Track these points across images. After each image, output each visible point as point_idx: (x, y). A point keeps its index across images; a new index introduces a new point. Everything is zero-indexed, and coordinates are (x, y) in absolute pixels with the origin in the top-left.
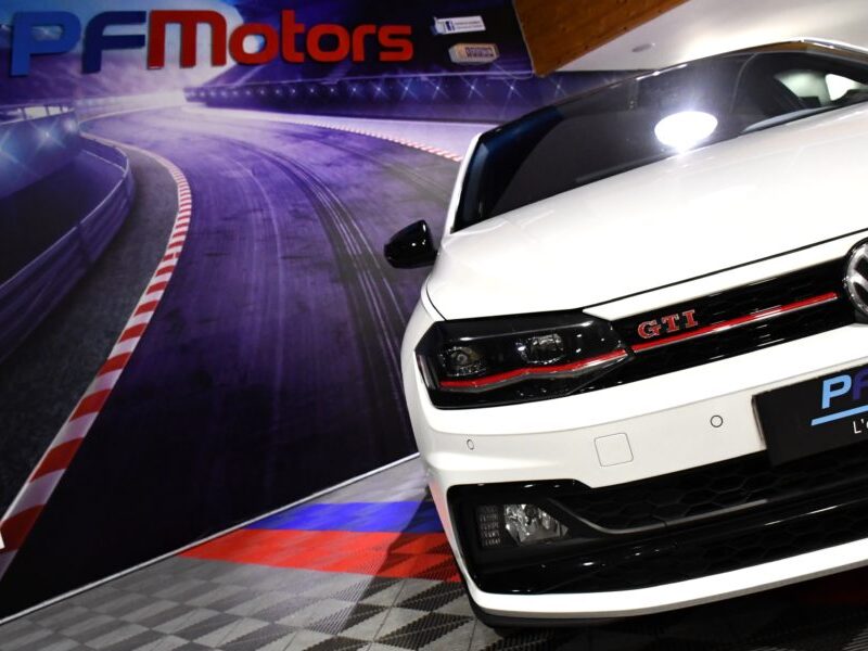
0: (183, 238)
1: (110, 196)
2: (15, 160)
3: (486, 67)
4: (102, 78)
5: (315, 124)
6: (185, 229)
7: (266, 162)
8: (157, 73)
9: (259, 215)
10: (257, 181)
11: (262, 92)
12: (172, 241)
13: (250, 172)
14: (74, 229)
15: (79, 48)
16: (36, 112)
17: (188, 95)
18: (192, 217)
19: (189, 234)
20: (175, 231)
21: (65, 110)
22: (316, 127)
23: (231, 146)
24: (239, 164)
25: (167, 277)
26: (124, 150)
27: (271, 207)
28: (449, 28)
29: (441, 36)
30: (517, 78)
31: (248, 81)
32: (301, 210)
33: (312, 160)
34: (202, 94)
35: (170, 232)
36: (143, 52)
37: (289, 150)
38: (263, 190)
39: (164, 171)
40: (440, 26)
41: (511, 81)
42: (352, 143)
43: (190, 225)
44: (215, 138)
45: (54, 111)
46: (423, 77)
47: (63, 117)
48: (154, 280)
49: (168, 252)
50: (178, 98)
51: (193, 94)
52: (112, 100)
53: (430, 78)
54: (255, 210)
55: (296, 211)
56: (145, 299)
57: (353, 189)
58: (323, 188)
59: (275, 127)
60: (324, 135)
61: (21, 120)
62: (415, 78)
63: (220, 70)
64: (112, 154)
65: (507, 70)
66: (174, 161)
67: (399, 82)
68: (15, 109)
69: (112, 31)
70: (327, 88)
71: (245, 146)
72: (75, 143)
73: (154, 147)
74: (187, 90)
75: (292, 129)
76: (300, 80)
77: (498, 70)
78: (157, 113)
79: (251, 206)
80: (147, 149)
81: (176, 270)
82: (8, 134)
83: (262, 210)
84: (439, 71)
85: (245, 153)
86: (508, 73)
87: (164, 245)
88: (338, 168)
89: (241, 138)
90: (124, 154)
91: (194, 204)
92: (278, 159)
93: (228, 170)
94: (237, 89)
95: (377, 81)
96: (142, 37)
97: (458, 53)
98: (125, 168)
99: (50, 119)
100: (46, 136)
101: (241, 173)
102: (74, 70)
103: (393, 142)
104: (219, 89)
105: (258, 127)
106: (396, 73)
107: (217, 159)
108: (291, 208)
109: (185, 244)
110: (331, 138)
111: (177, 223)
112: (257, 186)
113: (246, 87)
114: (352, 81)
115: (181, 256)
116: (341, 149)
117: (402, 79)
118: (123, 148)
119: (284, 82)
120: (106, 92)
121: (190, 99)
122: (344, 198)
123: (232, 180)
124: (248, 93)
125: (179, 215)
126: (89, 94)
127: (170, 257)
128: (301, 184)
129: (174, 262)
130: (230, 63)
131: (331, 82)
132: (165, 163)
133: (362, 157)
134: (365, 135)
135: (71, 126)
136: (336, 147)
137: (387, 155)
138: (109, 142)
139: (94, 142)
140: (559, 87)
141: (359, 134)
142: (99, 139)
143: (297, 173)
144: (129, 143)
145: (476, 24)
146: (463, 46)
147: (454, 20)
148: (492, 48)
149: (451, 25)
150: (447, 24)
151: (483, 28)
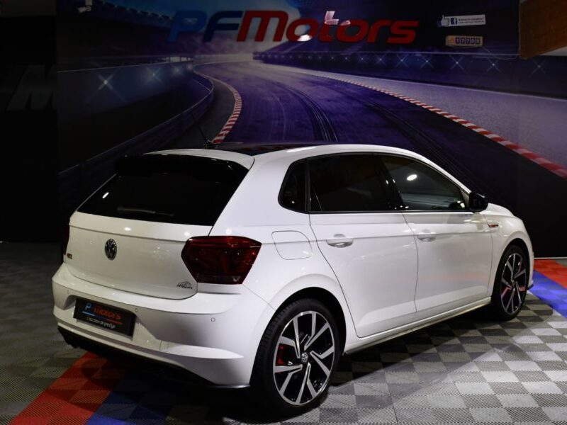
0: (231, 127)
1: (199, 102)
2: (159, 80)
3: (476, 49)
4: (212, 45)
5: (328, 77)
6: (233, 123)
7: (289, 94)
8: (242, 43)
9: (277, 122)
10: (280, 103)
11: (300, 57)
12: (225, 128)
13: (278, 99)
14: (179, 115)
15: (204, 29)
16: (175, 59)
17: (255, 56)
18: (239, 118)
19: (234, 126)
20: (228, 123)
21: (189, 59)
22: (328, 79)
23: (272, 85)
24: (274, 94)
26: (214, 81)
27: (285, 119)
28: (452, 23)
29: (444, 27)
30: (500, 58)
31: (294, 50)
32: (303, 122)
33: (319, 97)
34: (263, 56)
35: (225, 123)
36: (236, 33)
37: (306, 90)
38: (283, 110)
39: (231, 93)
40: (445, 22)
41: (494, 60)
42: (348, 90)
43: (237, 122)
44: (263, 80)
45: (184, 59)
46: (418, 54)
47: (187, 62)
49: (221, 133)
50: (251, 56)
51: (258, 55)
52: (214, 56)
53: (423, 54)
54: (275, 119)
55: (299, 123)
57: (340, 116)
58: (321, 113)
59: (301, 76)
60: (332, 83)
61: (168, 62)
62: (410, 54)
63: (277, 44)
64: (206, 82)
65: (493, 52)
66: (236, 88)
67: (397, 56)
68: (166, 57)
69: (223, 21)
70: (343, 57)
71: (279, 85)
72: (190, 75)
73: (229, 81)
74: (255, 53)
75: (312, 79)
76: (327, 52)
77: (487, 52)
78: (236, 64)
79: (273, 116)
80: (226, 82)
82: (160, 69)
83: (279, 120)
84: (432, 51)
85: (279, 89)
86: (491, 54)
87: (221, 128)
88: (334, 103)
89: (279, 81)
90: (212, 83)
91: (242, 112)
92: (298, 94)
93: (266, 96)
94: (284, 54)
95: (381, 55)
96: (238, 25)
97: (451, 40)
98: (211, 89)
99: (180, 63)
100: (177, 71)
101: (273, 99)
102: (198, 40)
103: (379, 92)
104: (275, 54)
106: (398, 50)
107: (261, 91)
108: (297, 121)
109: (231, 130)
110: (336, 86)
111: (230, 120)
112: (280, 107)
113: (290, 54)
114: (362, 55)
115: (227, 136)
116: (340, 92)
117: (400, 55)
118: (212, 80)
119: (315, 52)
120: (211, 52)
121: (255, 58)
122: (332, 120)
123: (265, 102)
124: (291, 57)
125: (232, 116)
126: (203, 52)
127: (222, 135)
128: (308, 109)
129: (223, 138)
130: (285, 39)
131: (347, 54)
132: (232, 89)
133: (353, 99)
134: (360, 86)
135: (190, 67)
136: (338, 91)
137: (372, 99)
138: (206, 76)
139: (199, 76)
140: (539, 66)
141: (356, 85)
142: (202, 75)
143: (308, 102)
144: (216, 78)
145: (479, 20)
146: (454, 37)
147: (458, 17)
148: (481, 38)
149: (455, 20)
150: (452, 20)
151: (484, 23)
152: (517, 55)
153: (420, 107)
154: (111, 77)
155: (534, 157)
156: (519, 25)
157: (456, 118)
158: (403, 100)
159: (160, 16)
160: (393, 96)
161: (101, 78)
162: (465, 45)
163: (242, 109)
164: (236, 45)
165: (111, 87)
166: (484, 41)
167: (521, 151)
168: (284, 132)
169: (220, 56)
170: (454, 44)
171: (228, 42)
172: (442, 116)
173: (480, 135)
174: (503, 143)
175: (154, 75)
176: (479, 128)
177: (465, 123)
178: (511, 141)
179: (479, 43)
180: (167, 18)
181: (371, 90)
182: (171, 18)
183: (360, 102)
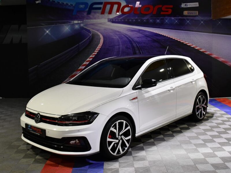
0: (99, 49)
1: (86, 39)
2: (70, 31)
3: (195, 16)
4: (91, 16)
7: (122, 35)
8: (103, 15)
9: (118, 47)
10: (119, 39)
11: (126, 20)
12: (97, 49)
13: (118, 38)
14: (78, 44)
16: (76, 22)
17: (108, 20)
18: (102, 45)
19: (100, 48)
20: (98, 47)
21: (82, 22)
22: (139, 29)
23: (115, 32)
24: (116, 35)
25: (94, 56)
26: (92, 31)
27: (121, 45)
28: (186, 6)
29: (182, 8)
30: (205, 20)
31: (124, 18)
32: (128, 46)
33: (134, 36)
34: (112, 20)
36: (101, 11)
37: (129, 33)
38: (120, 41)
40: (183, 5)
41: (202, 20)
42: (146, 33)
43: (101, 47)
44: (112, 30)
45: (79, 22)
46: (173, 18)
48: (91, 56)
49: (95, 51)
50: (107, 20)
51: (109, 20)
52: (92, 20)
53: (175, 19)
54: (117, 45)
55: (127, 47)
56: (88, 59)
57: (143, 44)
58: (135, 43)
59: (127, 28)
60: (139, 31)
61: (73, 23)
62: (170, 19)
63: (117, 15)
64: (89, 31)
66: (101, 33)
67: (165, 19)
68: (72, 21)
70: (143, 20)
71: (118, 32)
72: (82, 28)
73: (98, 30)
74: (108, 19)
75: (131, 29)
76: (137, 18)
77: (199, 17)
78: (101, 24)
79: (116, 44)
80: (96, 30)
81: (96, 55)
82: (70, 26)
83: (118, 46)
84: (178, 17)
85: (118, 33)
86: (201, 18)
87: (95, 50)
88: (140, 38)
89: (118, 30)
91: (103, 43)
92: (126, 35)
93: (113, 36)
94: (120, 19)
95: (158, 19)
97: (186, 13)
98: (91, 34)
99: (78, 24)
100: (77, 27)
101: (116, 37)
102: (85, 14)
103: (158, 34)
104: (116, 19)
105: (123, 28)
106: (165, 17)
107: (111, 34)
108: (126, 46)
109: (99, 50)
110: (141, 32)
111: (99, 46)
112: (119, 41)
113: (122, 19)
114: (151, 19)
115: (98, 53)
116: (143, 34)
117: (166, 19)
118: (91, 30)
119: (132, 18)
120: (91, 19)
121: (108, 21)
122: (140, 45)
123: (113, 39)
124: (123, 20)
125: (99, 45)
126: (87, 19)
127: (96, 52)
128: (130, 41)
129: (96, 53)
131: (145, 19)
132: (99, 34)
133: (148, 37)
134: (150, 32)
135: (82, 25)
136: (142, 34)
137: (155, 37)
138: (89, 29)
139: (86, 28)
140: (219, 23)
141: (149, 31)
142: (87, 28)
143: (130, 39)
144: (93, 29)
145: (196, 4)
146: (187, 12)
147: (188, 4)
148: (197, 12)
149: (187, 5)
150: (186, 5)
151: (198, 6)
152: (211, 18)
153: (174, 39)
154: (49, 30)
155: (219, 58)
156: (212, 7)
157: (188, 44)
158: (167, 37)
159: (69, 4)
160: (163, 36)
161: (45, 30)
162: (191, 14)
163: (103, 41)
164: (101, 16)
165: (50, 34)
166: (199, 13)
167: (213, 56)
168: (121, 51)
169: (94, 20)
170: (187, 14)
171: (98, 14)
172: (182, 43)
173: (198, 50)
174: (206, 53)
175: (67, 28)
176: (197, 47)
177: (192, 45)
178: (210, 52)
179: (197, 14)
180: (72, 5)
181: (155, 33)
182: (74, 5)
183: (151, 38)
